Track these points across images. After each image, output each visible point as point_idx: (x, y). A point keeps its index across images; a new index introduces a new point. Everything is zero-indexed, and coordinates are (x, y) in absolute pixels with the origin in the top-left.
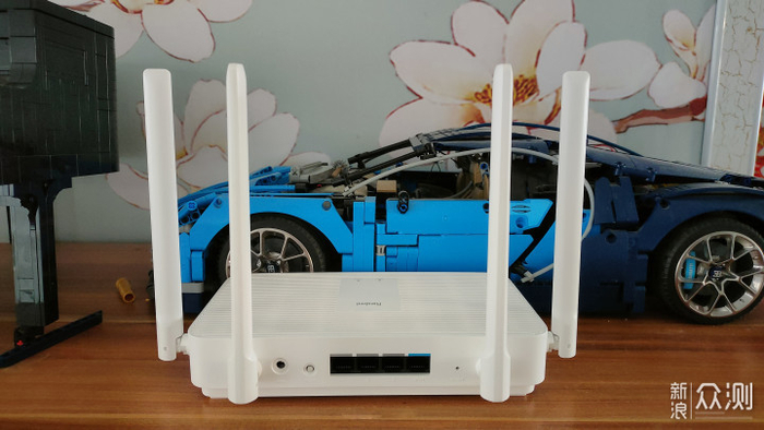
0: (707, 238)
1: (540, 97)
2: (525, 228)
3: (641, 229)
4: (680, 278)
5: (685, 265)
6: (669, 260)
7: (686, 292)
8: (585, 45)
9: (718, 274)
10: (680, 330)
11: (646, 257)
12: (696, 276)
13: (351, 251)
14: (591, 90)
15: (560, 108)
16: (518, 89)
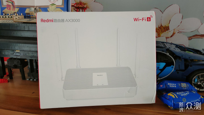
0: (200, 74)
1: (169, 31)
2: (159, 69)
3: (185, 71)
4: (193, 82)
5: (195, 79)
7: (194, 85)
8: (182, 19)
9: (202, 82)
11: (186, 77)
12: (197, 82)
14: (183, 29)
15: (175, 34)
16: (164, 29)
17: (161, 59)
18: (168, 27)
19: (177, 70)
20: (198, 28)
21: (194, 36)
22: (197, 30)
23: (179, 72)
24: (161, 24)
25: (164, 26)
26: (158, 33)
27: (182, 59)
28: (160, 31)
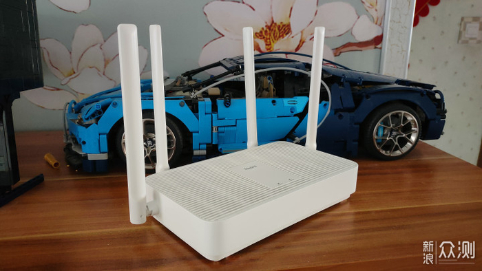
0: (390, 115)
2: (295, 113)
4: (376, 137)
5: (378, 130)
6: (370, 127)
7: (378, 144)
8: (317, 5)
9: (394, 133)
10: (376, 164)
11: (358, 126)
12: (383, 135)
13: (197, 130)
15: (303, 42)
16: (280, 30)
17: (294, 88)
18: (289, 26)
19: (336, 111)
20: (352, 28)
21: (344, 46)
22: (350, 32)
24: (272, 18)
25: (278, 23)
26: (266, 41)
27: (345, 83)
28: (270, 35)
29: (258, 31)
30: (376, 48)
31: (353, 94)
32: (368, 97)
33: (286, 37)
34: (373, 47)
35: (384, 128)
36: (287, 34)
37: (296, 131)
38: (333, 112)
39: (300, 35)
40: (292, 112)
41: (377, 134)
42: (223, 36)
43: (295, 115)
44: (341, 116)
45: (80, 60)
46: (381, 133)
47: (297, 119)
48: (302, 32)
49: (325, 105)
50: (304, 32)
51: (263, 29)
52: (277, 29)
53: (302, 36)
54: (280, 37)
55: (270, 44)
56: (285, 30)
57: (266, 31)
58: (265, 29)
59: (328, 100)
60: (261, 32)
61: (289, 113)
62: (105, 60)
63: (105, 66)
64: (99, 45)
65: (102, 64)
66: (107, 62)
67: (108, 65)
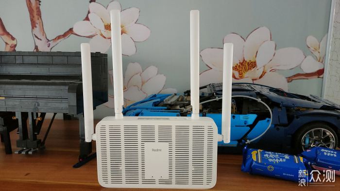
0: (313, 130)
1: (257, 68)
2: (247, 124)
3: (289, 126)
4: (303, 144)
5: (305, 139)
7: (306, 148)
8: (275, 49)
9: (317, 143)
11: (291, 136)
12: (309, 143)
14: (278, 66)
15: (265, 73)
16: (249, 65)
17: (248, 108)
18: (255, 62)
19: (275, 125)
20: (301, 64)
21: (295, 76)
22: (299, 66)
23: (279, 127)
24: (244, 58)
25: (248, 61)
26: (239, 72)
27: (283, 108)
28: (242, 68)
29: (234, 66)
30: (318, 77)
31: (288, 115)
32: (297, 117)
33: (253, 70)
34: (317, 77)
35: (310, 139)
36: (253, 68)
37: (248, 135)
38: (273, 126)
39: (263, 68)
40: (245, 124)
41: (305, 142)
42: (211, 69)
43: (247, 126)
44: (278, 129)
45: (129, 82)
46: (307, 141)
47: (249, 128)
48: (264, 67)
49: (268, 121)
50: (265, 67)
51: (237, 64)
52: (247, 65)
53: (264, 69)
54: (249, 69)
55: (242, 74)
56: (253, 65)
57: (239, 66)
58: (239, 64)
59: (270, 118)
60: (236, 66)
61: (243, 124)
62: (142, 82)
63: (142, 85)
64: (139, 74)
65: (141, 84)
66: (143, 83)
67: (144, 85)
